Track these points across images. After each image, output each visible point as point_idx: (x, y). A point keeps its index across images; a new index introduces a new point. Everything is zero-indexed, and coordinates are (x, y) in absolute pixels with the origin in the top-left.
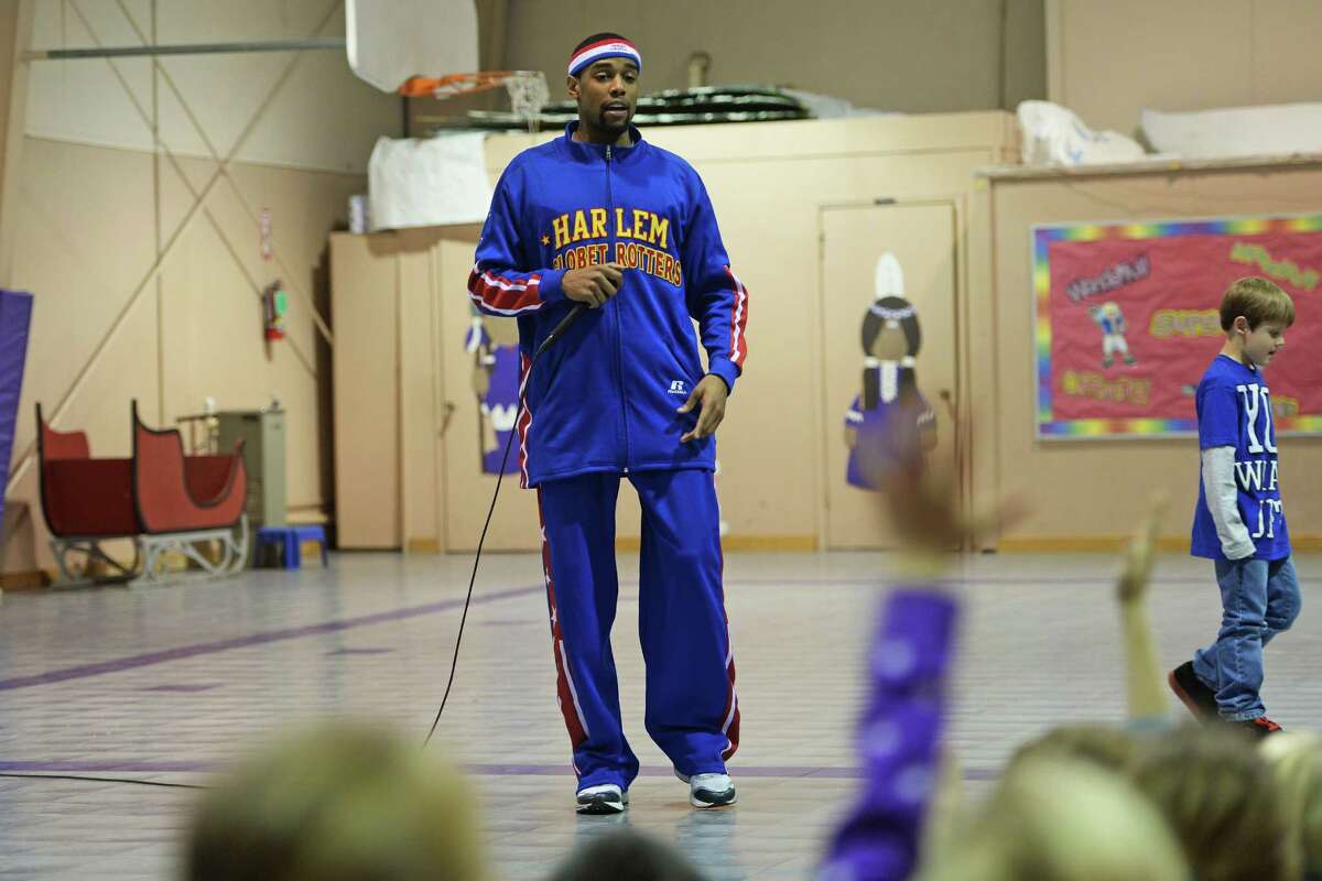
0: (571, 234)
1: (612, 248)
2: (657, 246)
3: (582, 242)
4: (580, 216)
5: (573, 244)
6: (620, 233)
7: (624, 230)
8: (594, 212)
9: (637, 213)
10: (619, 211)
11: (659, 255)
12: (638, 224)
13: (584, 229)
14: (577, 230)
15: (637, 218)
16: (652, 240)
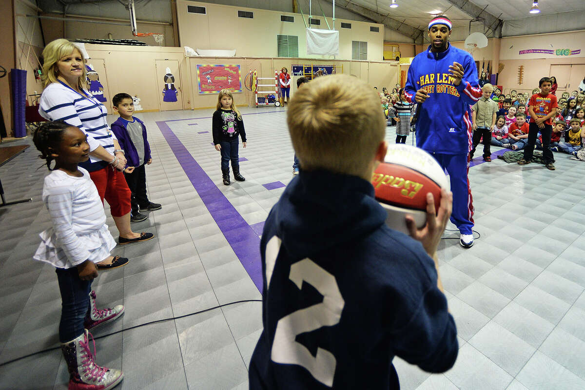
0: (424, 82)
1: (436, 86)
2: (451, 84)
3: (427, 84)
4: (427, 76)
5: (425, 85)
6: (438, 82)
7: (440, 80)
8: (431, 75)
9: (444, 75)
10: (438, 75)
11: (452, 87)
12: (444, 78)
13: (428, 80)
14: (426, 81)
15: (444, 76)
16: (449, 83)
